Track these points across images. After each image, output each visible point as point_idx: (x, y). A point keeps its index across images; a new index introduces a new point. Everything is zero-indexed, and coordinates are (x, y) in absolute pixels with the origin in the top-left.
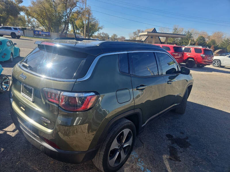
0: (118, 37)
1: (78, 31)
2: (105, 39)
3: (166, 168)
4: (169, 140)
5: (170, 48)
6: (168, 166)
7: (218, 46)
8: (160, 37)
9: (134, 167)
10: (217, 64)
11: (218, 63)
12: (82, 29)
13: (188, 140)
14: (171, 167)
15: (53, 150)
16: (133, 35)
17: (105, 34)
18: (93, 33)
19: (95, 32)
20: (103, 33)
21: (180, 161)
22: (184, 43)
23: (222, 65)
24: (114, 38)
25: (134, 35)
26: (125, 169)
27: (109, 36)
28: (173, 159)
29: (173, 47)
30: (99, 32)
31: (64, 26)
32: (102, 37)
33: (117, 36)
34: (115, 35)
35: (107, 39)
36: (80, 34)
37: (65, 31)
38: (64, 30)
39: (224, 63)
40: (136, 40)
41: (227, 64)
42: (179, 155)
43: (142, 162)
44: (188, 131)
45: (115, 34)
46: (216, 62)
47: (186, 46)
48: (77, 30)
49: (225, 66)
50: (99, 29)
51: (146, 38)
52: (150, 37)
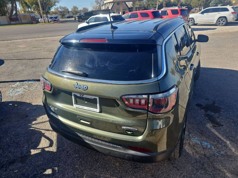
0: (79, 10)
1: (30, 10)
2: (65, 14)
3: (216, 135)
4: (201, 109)
5: (148, 13)
6: (217, 133)
7: (182, 3)
8: (126, 2)
9: (191, 143)
10: (191, 23)
11: (192, 21)
12: (34, 5)
13: (216, 105)
14: (220, 133)
15: (143, 155)
16: (95, 4)
17: (63, 8)
18: (49, 9)
19: (51, 7)
20: (60, 7)
21: (222, 125)
22: (150, 6)
23: (195, 23)
24: (74, 11)
25: (97, 4)
26: (185, 148)
27: (68, 9)
28: (216, 125)
29: (152, 12)
30: (56, 7)
31: (11, 5)
32: (61, 12)
33: (77, 8)
34: (75, 8)
35: (68, 14)
36: (34, 13)
37: (14, 12)
38: (12, 11)
39: (198, 21)
40: (102, 9)
41: (200, 21)
42: (218, 120)
43: (194, 137)
44: (210, 96)
45: (75, 6)
46: (190, 21)
47: (162, 9)
48: (28, 8)
49: (198, 23)
50: (55, 2)
51: (112, 6)
52: (116, 4)
